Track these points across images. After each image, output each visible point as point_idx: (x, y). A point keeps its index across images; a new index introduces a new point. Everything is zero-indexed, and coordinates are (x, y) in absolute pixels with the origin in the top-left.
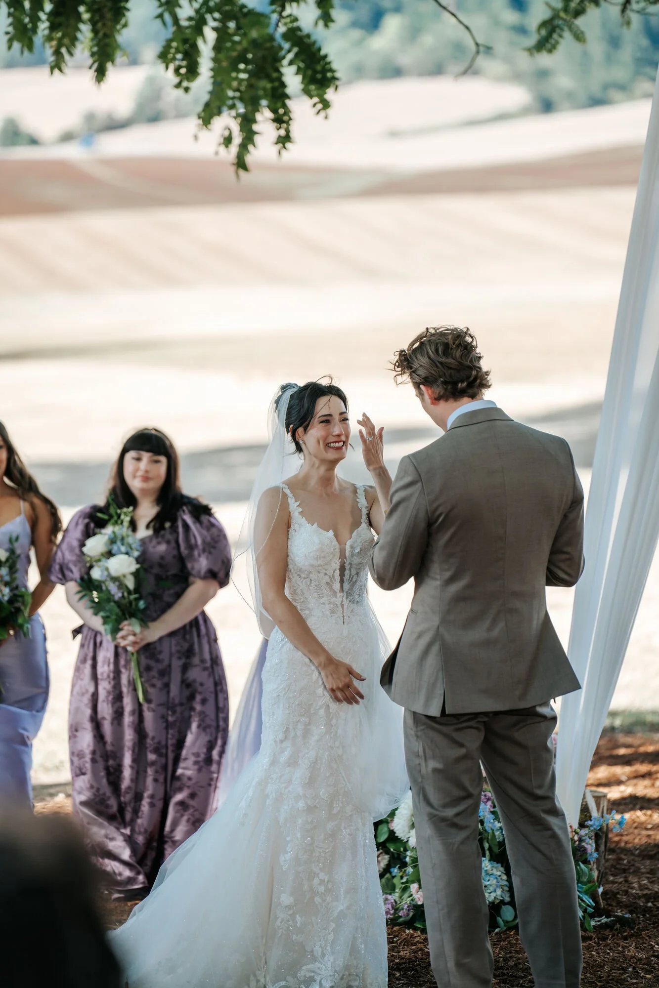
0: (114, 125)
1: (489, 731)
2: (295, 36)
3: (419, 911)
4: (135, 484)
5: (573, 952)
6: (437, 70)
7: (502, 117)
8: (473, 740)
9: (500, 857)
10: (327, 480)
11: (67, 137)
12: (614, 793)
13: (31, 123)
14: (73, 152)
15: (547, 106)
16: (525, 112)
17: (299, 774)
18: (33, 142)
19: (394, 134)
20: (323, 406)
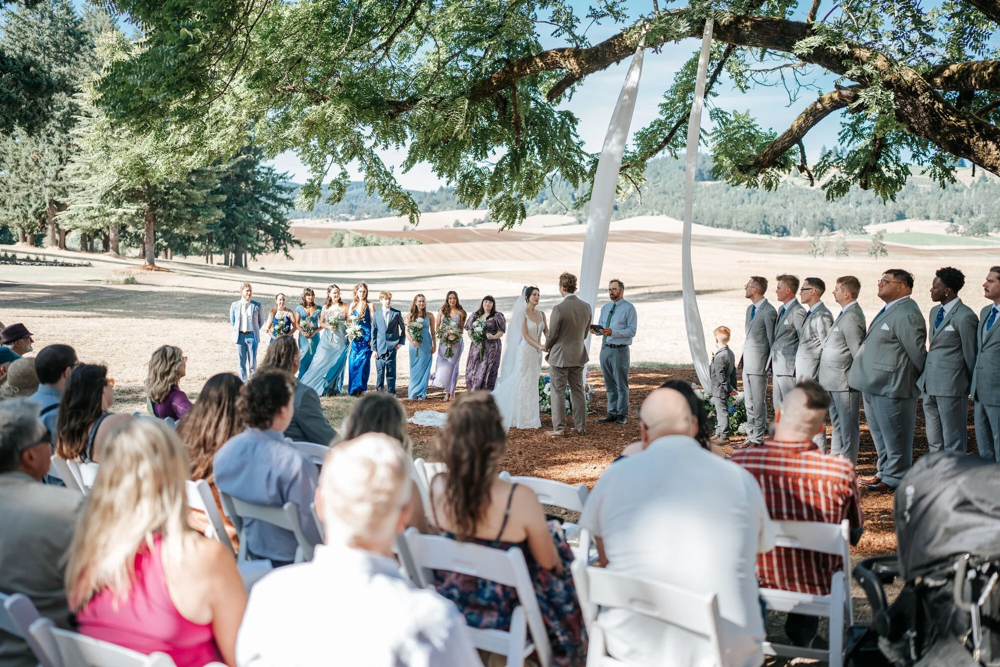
0: (481, 222)
1: (570, 371)
2: (522, 205)
3: (549, 410)
4: (485, 308)
5: (584, 420)
6: (556, 213)
7: (570, 224)
8: (566, 373)
9: (568, 399)
10: (533, 309)
11: (469, 225)
12: (594, 383)
13: (462, 221)
14: (471, 228)
15: (580, 222)
16: (575, 223)
17: (524, 379)
18: (462, 225)
19: (545, 227)
20: (534, 292)
